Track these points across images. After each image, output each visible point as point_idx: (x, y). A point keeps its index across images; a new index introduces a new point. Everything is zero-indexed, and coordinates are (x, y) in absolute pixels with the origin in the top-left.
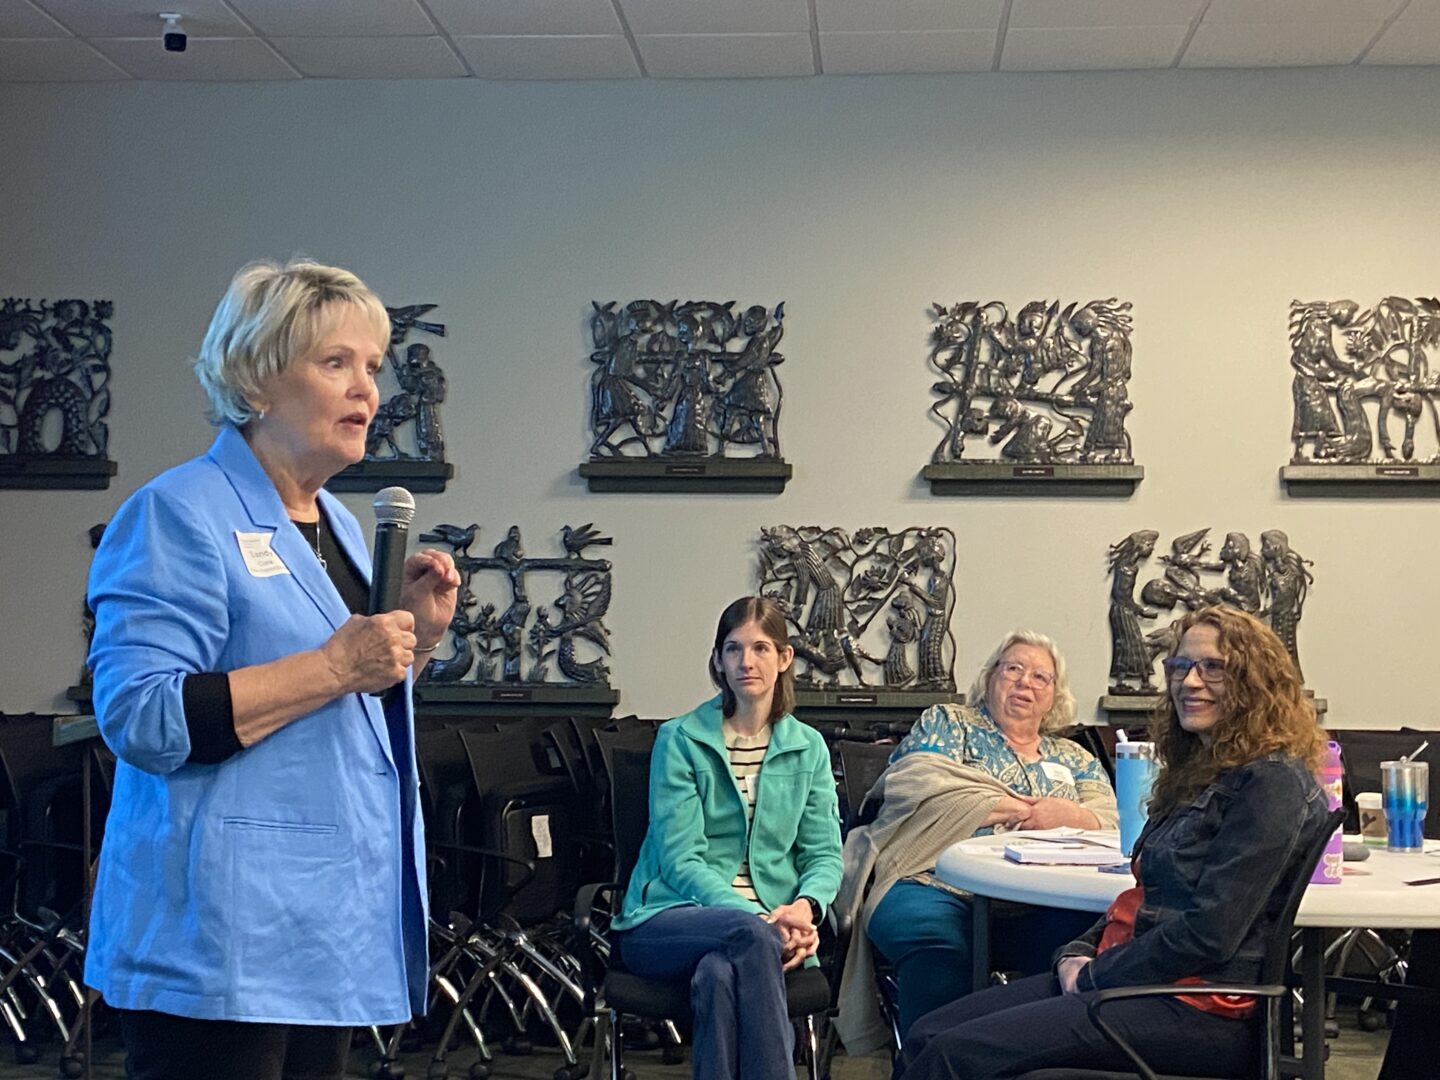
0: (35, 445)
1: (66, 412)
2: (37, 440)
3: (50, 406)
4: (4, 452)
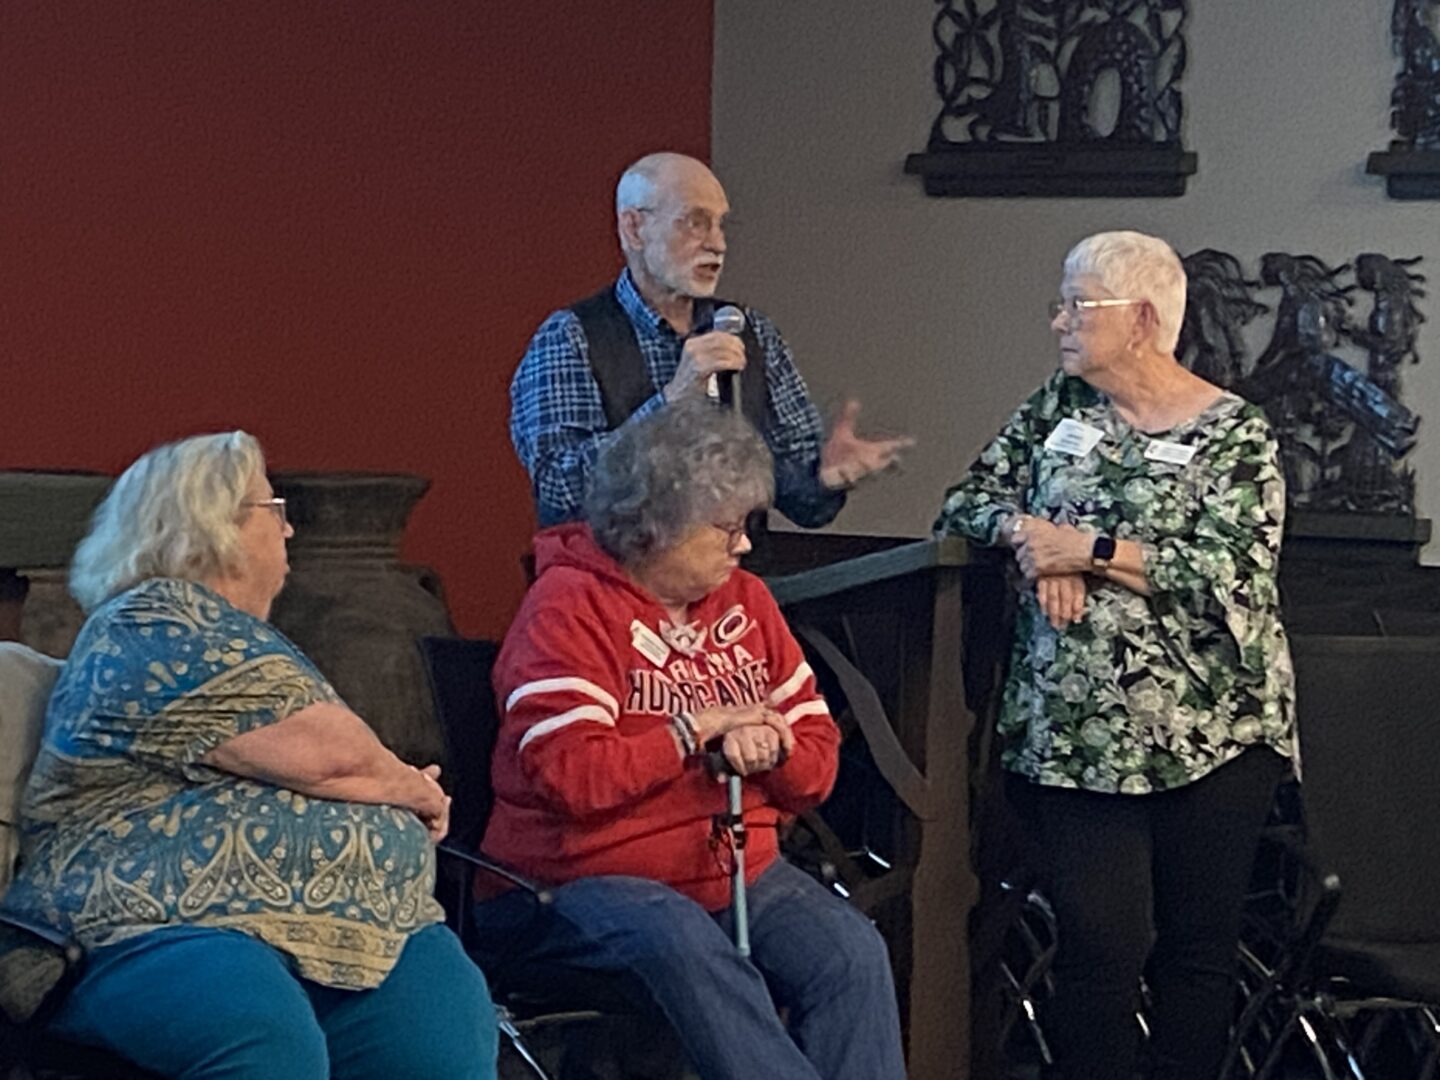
0: (1083, 127)
1: (1123, 75)
2: (1085, 120)
3: (1103, 66)
4: (1039, 138)
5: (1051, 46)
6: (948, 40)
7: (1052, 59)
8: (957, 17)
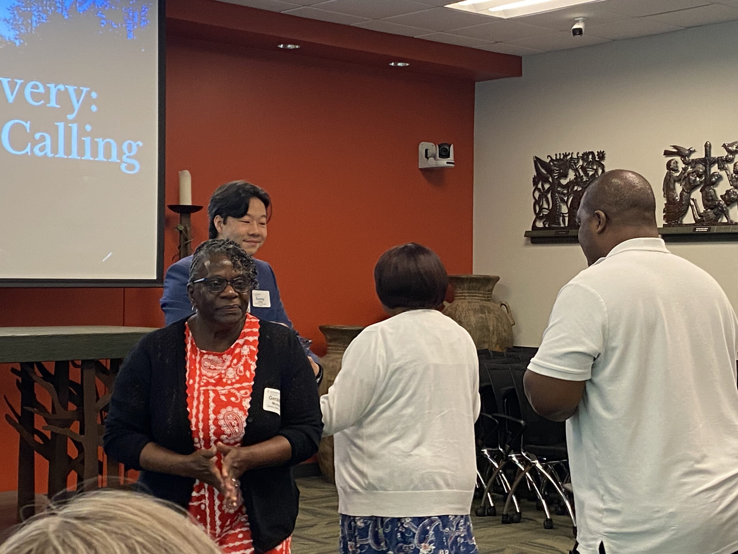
4: (562, 226)
5: (566, 199)
6: (537, 197)
7: (566, 203)
8: (539, 190)
